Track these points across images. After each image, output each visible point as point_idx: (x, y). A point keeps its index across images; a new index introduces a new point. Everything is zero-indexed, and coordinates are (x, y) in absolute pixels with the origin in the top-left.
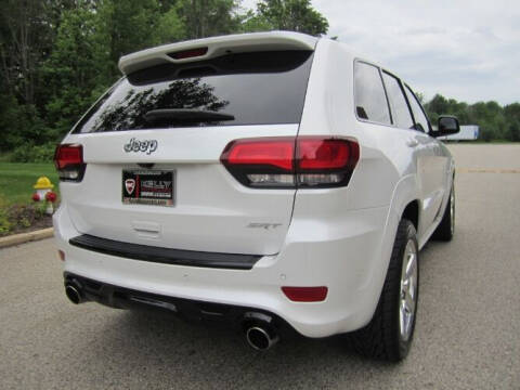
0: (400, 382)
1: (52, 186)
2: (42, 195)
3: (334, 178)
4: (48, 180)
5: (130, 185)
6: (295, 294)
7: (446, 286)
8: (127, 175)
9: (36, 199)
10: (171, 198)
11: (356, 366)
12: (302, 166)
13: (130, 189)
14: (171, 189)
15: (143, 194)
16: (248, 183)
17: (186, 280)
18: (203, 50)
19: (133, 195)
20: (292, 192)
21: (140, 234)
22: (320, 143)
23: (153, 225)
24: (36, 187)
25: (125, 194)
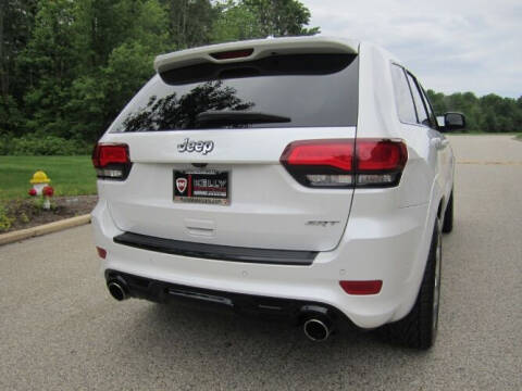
0: (433, 367)
1: (49, 180)
2: (39, 190)
3: (388, 178)
4: (44, 175)
5: (182, 184)
6: (352, 287)
7: (456, 277)
8: (177, 175)
9: (33, 194)
10: (227, 197)
11: (389, 354)
12: (361, 167)
13: (182, 188)
14: (226, 188)
15: (196, 193)
16: (307, 184)
17: (244, 276)
18: (249, 51)
19: (185, 194)
20: (350, 191)
21: (192, 232)
22: (374, 146)
23: (207, 223)
24: (32, 181)
25: (176, 193)
